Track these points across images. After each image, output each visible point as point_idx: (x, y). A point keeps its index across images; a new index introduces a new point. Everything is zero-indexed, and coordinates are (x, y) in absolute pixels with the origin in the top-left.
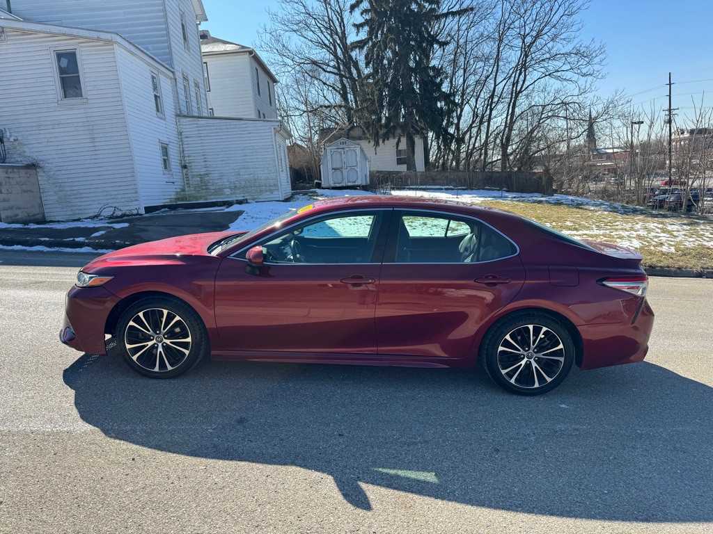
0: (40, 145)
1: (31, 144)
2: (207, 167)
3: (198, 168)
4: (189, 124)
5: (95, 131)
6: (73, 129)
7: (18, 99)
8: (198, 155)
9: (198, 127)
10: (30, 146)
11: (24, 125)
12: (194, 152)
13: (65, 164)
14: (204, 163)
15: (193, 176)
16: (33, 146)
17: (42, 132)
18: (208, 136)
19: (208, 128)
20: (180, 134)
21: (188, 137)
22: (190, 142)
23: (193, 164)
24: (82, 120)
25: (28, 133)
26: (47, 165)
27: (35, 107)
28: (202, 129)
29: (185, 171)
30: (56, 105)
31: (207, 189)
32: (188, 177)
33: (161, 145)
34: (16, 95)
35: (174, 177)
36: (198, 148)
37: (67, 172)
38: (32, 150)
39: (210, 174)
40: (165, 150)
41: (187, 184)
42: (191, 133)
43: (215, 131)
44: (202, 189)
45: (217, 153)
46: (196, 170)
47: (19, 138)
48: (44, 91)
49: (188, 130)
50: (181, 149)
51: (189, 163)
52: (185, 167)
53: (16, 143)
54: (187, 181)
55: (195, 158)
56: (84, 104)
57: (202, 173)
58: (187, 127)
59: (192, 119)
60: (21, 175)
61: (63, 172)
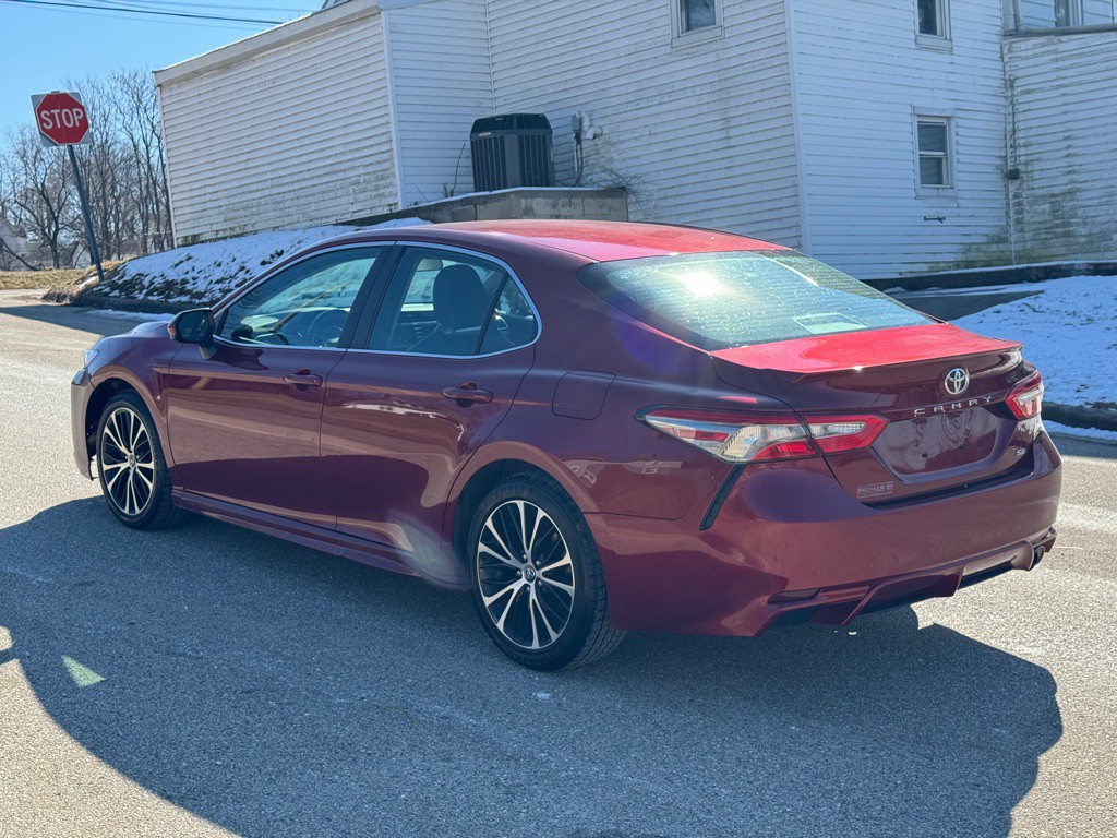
0: (637, 144)
1: (623, 142)
2: (1074, 172)
3: (1048, 176)
4: (1035, 56)
5: (732, 103)
6: (693, 102)
7: (609, 46)
8: (1051, 138)
9: (1057, 60)
10: (621, 147)
11: (615, 101)
12: (1041, 131)
13: (675, 183)
14: (1065, 162)
15: (1035, 200)
16: (626, 145)
17: (643, 113)
18: (1082, 83)
19: (1085, 60)
20: (1010, 84)
21: (1028, 92)
22: (1032, 106)
23: (1037, 166)
24: (710, 78)
25: (618, 119)
26: (642, 187)
27: (634, 59)
28: (1067, 63)
29: (1013, 186)
30: (668, 49)
31: (1066, 235)
32: (1019, 204)
33: (917, 119)
34: (608, 37)
35: (963, 203)
36: (1054, 120)
37: (678, 201)
38: (623, 156)
39: (1079, 190)
40: (933, 135)
41: (1018, 222)
42: (1038, 79)
43: (1103, 66)
44: (1057, 236)
45: (1104, 130)
46: (1044, 183)
47: (606, 131)
48: (650, 21)
49: (1031, 71)
50: (1010, 127)
51: (1027, 164)
52: (1013, 175)
53: (599, 141)
54: (1017, 213)
55: (1043, 148)
56: (716, 40)
57: (1057, 191)
58: (1031, 62)
59: (1043, 40)
60: (587, 210)
61: (671, 202)
